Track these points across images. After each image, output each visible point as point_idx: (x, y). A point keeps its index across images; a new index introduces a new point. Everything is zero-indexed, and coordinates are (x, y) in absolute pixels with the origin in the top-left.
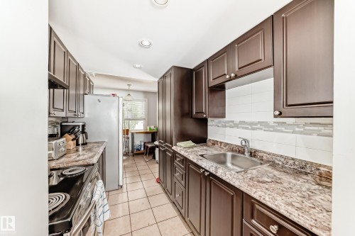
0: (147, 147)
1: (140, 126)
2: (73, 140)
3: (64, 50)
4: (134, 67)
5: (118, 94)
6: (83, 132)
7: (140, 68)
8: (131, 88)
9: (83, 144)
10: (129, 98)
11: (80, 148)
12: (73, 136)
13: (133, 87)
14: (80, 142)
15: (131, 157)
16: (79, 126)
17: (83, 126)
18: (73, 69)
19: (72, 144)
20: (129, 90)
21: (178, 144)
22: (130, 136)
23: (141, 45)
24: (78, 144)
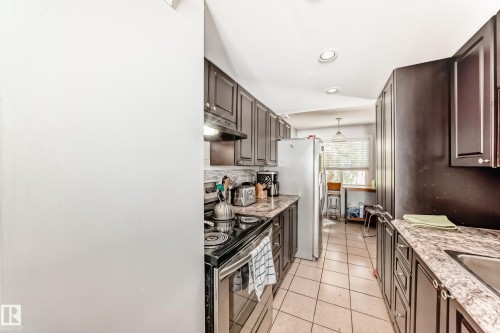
0: (369, 214)
1: (360, 180)
2: (264, 189)
3: (251, 100)
4: (328, 93)
5: (318, 134)
6: (275, 182)
7: (337, 92)
8: (342, 122)
9: (275, 196)
10: (340, 137)
11: (272, 199)
12: (264, 186)
13: (346, 120)
14: (272, 193)
15: (343, 225)
16: (270, 176)
17: (275, 175)
18: (262, 116)
19: (263, 194)
20: (339, 126)
21: (405, 217)
22: (342, 193)
23: (322, 61)
24: (269, 195)
